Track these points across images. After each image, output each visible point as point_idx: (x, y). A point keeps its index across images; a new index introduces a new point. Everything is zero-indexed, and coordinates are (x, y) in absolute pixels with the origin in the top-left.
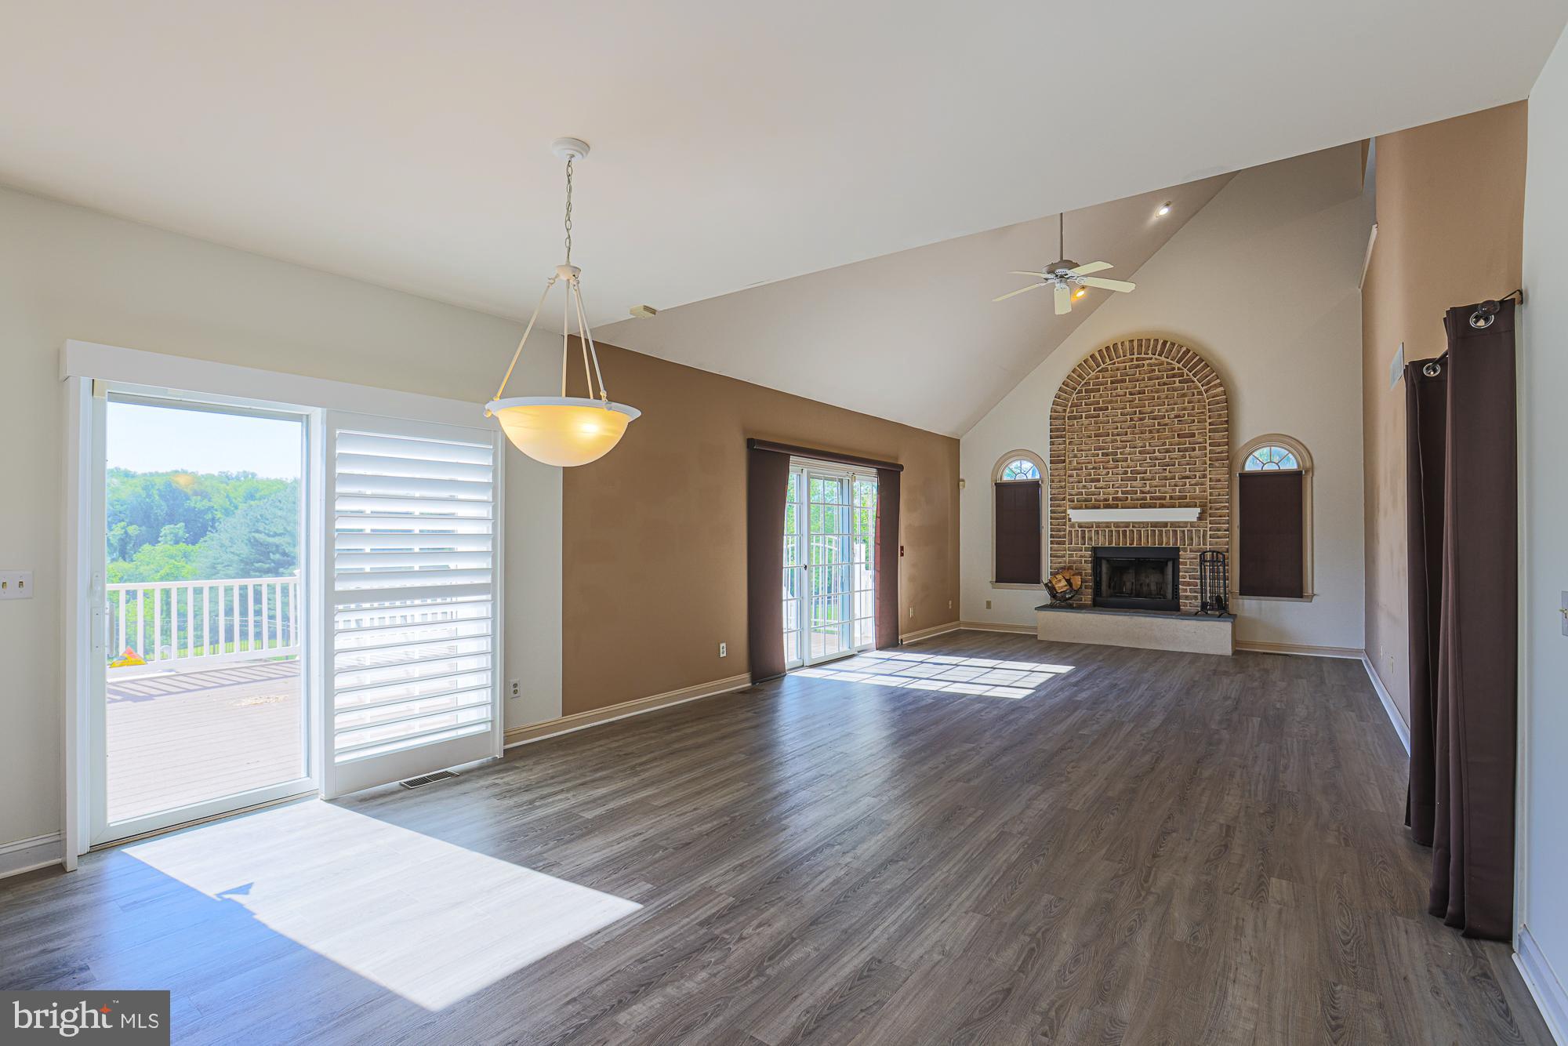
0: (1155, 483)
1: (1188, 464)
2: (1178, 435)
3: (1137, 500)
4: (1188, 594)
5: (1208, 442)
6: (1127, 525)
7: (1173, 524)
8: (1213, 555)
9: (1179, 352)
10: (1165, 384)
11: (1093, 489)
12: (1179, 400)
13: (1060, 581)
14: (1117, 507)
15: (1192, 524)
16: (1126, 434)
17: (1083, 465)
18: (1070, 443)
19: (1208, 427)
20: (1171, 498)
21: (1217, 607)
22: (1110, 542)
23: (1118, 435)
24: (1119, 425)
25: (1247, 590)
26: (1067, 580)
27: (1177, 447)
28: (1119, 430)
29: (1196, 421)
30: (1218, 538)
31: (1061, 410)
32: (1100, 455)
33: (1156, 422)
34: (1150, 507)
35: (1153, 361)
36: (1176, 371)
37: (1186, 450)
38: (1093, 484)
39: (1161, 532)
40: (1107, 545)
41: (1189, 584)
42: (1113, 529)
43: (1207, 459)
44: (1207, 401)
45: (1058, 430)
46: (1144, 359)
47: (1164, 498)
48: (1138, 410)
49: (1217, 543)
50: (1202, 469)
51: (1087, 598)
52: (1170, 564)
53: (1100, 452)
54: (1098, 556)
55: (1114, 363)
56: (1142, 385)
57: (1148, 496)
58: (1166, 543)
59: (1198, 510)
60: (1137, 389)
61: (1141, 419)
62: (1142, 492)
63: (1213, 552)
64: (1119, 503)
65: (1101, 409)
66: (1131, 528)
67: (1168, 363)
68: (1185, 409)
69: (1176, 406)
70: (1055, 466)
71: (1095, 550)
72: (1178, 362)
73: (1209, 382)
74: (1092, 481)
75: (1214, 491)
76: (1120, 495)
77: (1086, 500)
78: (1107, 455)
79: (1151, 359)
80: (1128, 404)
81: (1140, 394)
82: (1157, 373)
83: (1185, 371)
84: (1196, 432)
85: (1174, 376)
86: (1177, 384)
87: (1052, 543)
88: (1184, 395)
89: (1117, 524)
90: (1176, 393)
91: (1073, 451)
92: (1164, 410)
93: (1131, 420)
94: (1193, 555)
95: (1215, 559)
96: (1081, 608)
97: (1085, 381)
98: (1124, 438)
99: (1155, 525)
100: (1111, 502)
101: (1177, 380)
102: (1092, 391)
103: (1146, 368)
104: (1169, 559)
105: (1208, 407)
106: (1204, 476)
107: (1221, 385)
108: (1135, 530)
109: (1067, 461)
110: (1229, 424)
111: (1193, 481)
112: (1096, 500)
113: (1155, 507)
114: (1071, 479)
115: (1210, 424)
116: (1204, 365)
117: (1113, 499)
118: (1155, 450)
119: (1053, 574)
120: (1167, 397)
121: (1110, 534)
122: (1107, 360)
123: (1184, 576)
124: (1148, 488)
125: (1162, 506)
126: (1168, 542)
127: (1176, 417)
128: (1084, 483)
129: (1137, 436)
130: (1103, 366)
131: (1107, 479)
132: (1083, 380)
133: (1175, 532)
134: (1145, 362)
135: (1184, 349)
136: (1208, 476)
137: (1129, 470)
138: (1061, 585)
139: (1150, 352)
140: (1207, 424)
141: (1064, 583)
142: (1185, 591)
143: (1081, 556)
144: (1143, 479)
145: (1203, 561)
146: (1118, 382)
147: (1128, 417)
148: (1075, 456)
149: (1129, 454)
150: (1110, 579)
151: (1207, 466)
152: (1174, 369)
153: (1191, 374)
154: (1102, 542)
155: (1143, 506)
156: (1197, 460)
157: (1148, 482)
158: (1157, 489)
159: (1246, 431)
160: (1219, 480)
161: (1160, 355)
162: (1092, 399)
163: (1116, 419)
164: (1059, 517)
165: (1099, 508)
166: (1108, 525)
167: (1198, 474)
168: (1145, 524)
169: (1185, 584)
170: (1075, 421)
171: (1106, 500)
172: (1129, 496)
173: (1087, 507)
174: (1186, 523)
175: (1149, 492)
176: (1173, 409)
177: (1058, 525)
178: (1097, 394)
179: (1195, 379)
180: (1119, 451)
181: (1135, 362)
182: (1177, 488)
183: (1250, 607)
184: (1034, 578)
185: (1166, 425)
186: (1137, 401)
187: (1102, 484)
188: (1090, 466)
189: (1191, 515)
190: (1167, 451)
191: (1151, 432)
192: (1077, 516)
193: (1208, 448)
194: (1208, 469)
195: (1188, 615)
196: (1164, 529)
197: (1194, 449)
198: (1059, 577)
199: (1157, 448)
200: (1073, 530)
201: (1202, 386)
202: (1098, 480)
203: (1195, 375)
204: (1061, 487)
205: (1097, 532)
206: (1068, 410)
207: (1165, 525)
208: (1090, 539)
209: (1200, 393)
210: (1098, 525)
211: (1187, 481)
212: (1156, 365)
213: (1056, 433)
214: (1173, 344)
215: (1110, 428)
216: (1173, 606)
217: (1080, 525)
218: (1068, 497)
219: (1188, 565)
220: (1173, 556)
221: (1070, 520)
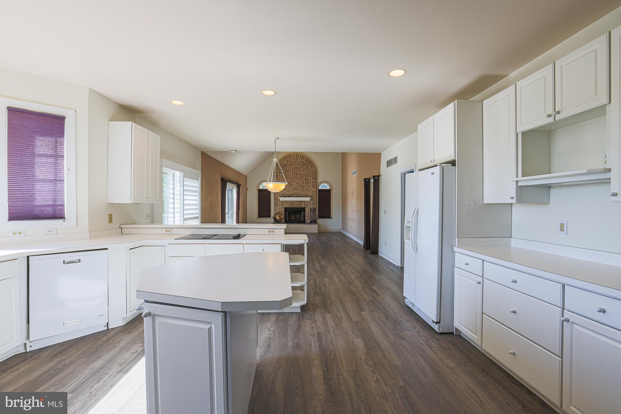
1: (307, 187)
2: (305, 179)
3: (296, 195)
5: (312, 182)
6: (293, 201)
7: (304, 201)
10: (303, 166)
11: (285, 192)
14: (291, 197)
15: (308, 201)
20: (304, 195)
21: (314, 222)
22: (289, 206)
23: (291, 178)
24: (291, 175)
25: (320, 217)
27: (305, 182)
30: (314, 205)
33: (300, 176)
34: (299, 197)
37: (307, 183)
39: (301, 203)
43: (312, 186)
44: (312, 172)
46: (298, 159)
47: (302, 195)
48: (296, 172)
50: (310, 188)
51: (283, 221)
52: (303, 212)
54: (286, 209)
57: (298, 194)
59: (310, 198)
60: (296, 166)
61: (297, 174)
63: (313, 208)
64: (292, 196)
65: (287, 171)
67: (303, 161)
68: (307, 173)
71: (285, 208)
72: (306, 161)
73: (312, 167)
75: (313, 194)
76: (292, 194)
77: (283, 195)
80: (294, 170)
82: (301, 163)
83: (307, 164)
84: (309, 179)
87: (274, 206)
88: (307, 170)
89: (291, 201)
90: (305, 169)
94: (308, 209)
95: (313, 210)
98: (293, 179)
99: (300, 201)
101: (305, 166)
103: (298, 161)
107: (315, 168)
108: (295, 203)
110: (316, 178)
111: (309, 191)
112: (285, 195)
116: (311, 163)
117: (290, 195)
118: (300, 183)
119: (275, 215)
120: (303, 170)
121: (289, 204)
123: (306, 214)
124: (298, 192)
125: (302, 197)
126: (303, 206)
127: (305, 175)
129: (296, 178)
130: (288, 159)
131: (289, 189)
132: (283, 163)
133: (305, 203)
135: (307, 158)
136: (312, 190)
137: (294, 187)
138: (278, 218)
140: (312, 177)
141: (279, 217)
142: (307, 218)
144: (297, 190)
145: (311, 211)
146: (292, 164)
147: (294, 173)
149: (294, 183)
150: (288, 216)
151: (312, 188)
152: (304, 163)
154: (287, 206)
155: (297, 197)
156: (309, 186)
158: (301, 192)
159: (320, 180)
160: (314, 191)
161: (301, 159)
162: (285, 168)
164: (276, 199)
165: (286, 197)
166: (288, 201)
168: (298, 201)
169: (307, 216)
171: (288, 195)
172: (294, 194)
173: (283, 197)
174: (307, 201)
176: (304, 173)
177: (276, 201)
178: (286, 166)
179: (309, 166)
180: (291, 182)
181: (295, 160)
182: (305, 193)
183: (320, 221)
184: (269, 216)
185: (303, 177)
187: (287, 191)
189: (308, 199)
190: (303, 183)
191: (299, 178)
192: (282, 199)
195: (308, 224)
197: (309, 183)
198: (277, 215)
200: (280, 203)
205: (286, 203)
206: (278, 170)
207: (302, 201)
208: (284, 205)
209: (310, 170)
210: (286, 201)
211: (307, 191)
212: (300, 161)
214: (304, 157)
215: (289, 176)
216: (304, 222)
217: (282, 201)
218: (278, 194)
219: (307, 211)
220: (303, 209)
221: (279, 200)
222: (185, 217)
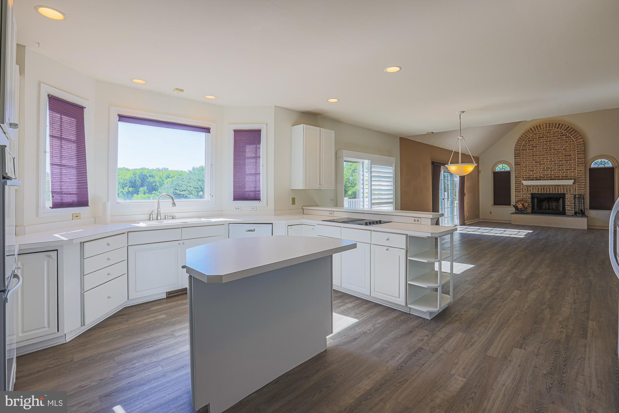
0: (555, 171)
1: (569, 165)
2: (565, 155)
3: (549, 177)
4: (569, 209)
5: (577, 158)
6: (545, 186)
7: (563, 185)
8: (579, 196)
9: (565, 127)
10: (559, 138)
11: (531, 174)
12: (565, 144)
13: (520, 204)
14: (541, 180)
15: (570, 185)
16: (544, 155)
17: (528, 166)
18: (522, 158)
19: (577, 153)
20: (562, 177)
21: (581, 213)
22: (538, 191)
23: (541, 156)
24: (541, 152)
25: (592, 208)
26: (522, 204)
27: (564, 159)
28: (541, 154)
29: (572, 150)
30: (581, 190)
31: (518, 147)
32: (534, 162)
33: (556, 151)
34: (554, 180)
35: (555, 130)
36: (564, 134)
37: (568, 160)
38: (531, 172)
39: (558, 188)
40: (537, 193)
41: (569, 206)
42: (539, 187)
43: (576, 163)
44: (576, 144)
45: (517, 154)
46: (551, 130)
47: (559, 177)
48: (549, 147)
49: (580, 192)
50: (574, 167)
51: (529, 210)
52: (561, 200)
53: (534, 161)
54: (533, 196)
55: (539, 131)
56: (550, 139)
57: (553, 176)
58: (560, 192)
59: (573, 181)
60: (549, 140)
61: (550, 150)
62: (551, 175)
63: (579, 195)
64: (542, 178)
65: (534, 147)
66: (546, 187)
67: (561, 131)
68: (567, 147)
69: (564, 146)
70: (516, 166)
71: (532, 194)
72: (565, 131)
73: (577, 138)
74: (531, 171)
75: (580, 175)
76: (542, 176)
77: (528, 178)
78: (537, 162)
79: (554, 130)
80: (545, 145)
81: (549, 141)
82: (556, 134)
83: (567, 134)
84: (572, 154)
85: (563, 135)
86: (564, 138)
87: (515, 192)
88: (567, 142)
89: (541, 186)
90: (564, 141)
91: (523, 161)
92: (559, 147)
93: (546, 150)
94: (571, 196)
95: (580, 197)
96: (527, 213)
97: (528, 137)
98: (543, 157)
99: (556, 186)
100: (538, 178)
101: (564, 137)
102: (531, 141)
103: (552, 133)
104: (561, 197)
105: (576, 146)
106: (575, 169)
107: (582, 138)
108: (548, 187)
109: (521, 164)
110: (585, 152)
111: (571, 171)
112: (532, 178)
113: (556, 180)
114: (523, 171)
115: (577, 152)
116: (575, 132)
117: (539, 177)
118: (555, 161)
119: (517, 202)
120: (560, 143)
121: (538, 189)
122: (537, 130)
123: (567, 203)
124: (553, 173)
125: (559, 179)
127: (564, 149)
128: (528, 172)
129: (548, 156)
130: (535, 132)
131: (537, 170)
132: (527, 137)
133: (564, 188)
134: (552, 131)
135: (567, 126)
136: (577, 169)
137: (545, 167)
138: (520, 206)
139: (553, 128)
140: (576, 152)
141: (521, 205)
143: (527, 196)
144: (551, 170)
145: (575, 198)
146: (541, 138)
147: (545, 150)
148: (524, 163)
149: (545, 162)
150: (538, 204)
151: (576, 166)
152: (563, 133)
153: (570, 135)
154: (535, 191)
155: (551, 179)
156: (572, 164)
157: (553, 171)
158: (556, 173)
159: (591, 154)
160: (581, 171)
161: (558, 128)
162: (531, 143)
163: (540, 150)
164: (518, 184)
165: (533, 180)
166: (537, 186)
167: (572, 169)
168: (552, 186)
169: (567, 205)
170: (524, 151)
171: (536, 177)
172: (545, 176)
173: (529, 180)
174: (568, 185)
175: (553, 175)
176: (563, 147)
177: (518, 186)
178: (533, 142)
179: (571, 137)
180: (541, 161)
181: (548, 131)
182: (564, 173)
183: (593, 213)
184: (509, 204)
185: (560, 152)
186: (548, 144)
187: (535, 172)
188: (530, 166)
189: (571, 182)
190: (561, 161)
191: (554, 154)
192: (525, 183)
193: (577, 160)
194: (577, 167)
195: (569, 216)
196: (559, 187)
197: (571, 160)
198: (519, 203)
199: (556, 160)
200: (524, 187)
201: (574, 139)
202: (533, 171)
203: (571, 135)
204: (519, 173)
205: (533, 188)
206: (521, 147)
207: (560, 186)
208: (531, 190)
209: (573, 141)
210: (533, 186)
211: (568, 171)
212: (556, 132)
213: (517, 155)
214: (562, 125)
215: (538, 153)
216: (563, 213)
217: (526, 186)
218: (521, 176)
219: (569, 199)
220: (563, 196)
221: (523, 184)
222: (373, 201)
